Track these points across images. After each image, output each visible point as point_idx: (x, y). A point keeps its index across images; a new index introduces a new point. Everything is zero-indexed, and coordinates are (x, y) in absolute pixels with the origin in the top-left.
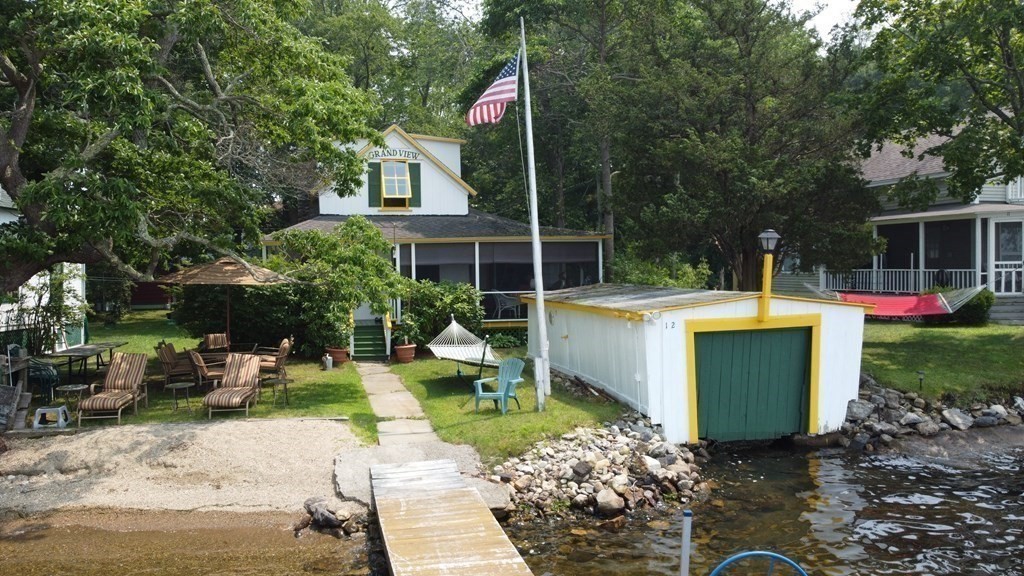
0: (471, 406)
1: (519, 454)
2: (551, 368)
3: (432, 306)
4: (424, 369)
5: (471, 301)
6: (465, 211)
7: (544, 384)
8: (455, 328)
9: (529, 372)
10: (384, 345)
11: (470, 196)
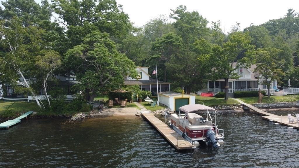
0: (150, 107)
1: (155, 111)
2: (159, 103)
3: (144, 94)
4: (144, 103)
5: (150, 94)
6: (149, 79)
7: (158, 104)
8: (148, 97)
9: (157, 103)
10: (137, 100)
11: (150, 77)
